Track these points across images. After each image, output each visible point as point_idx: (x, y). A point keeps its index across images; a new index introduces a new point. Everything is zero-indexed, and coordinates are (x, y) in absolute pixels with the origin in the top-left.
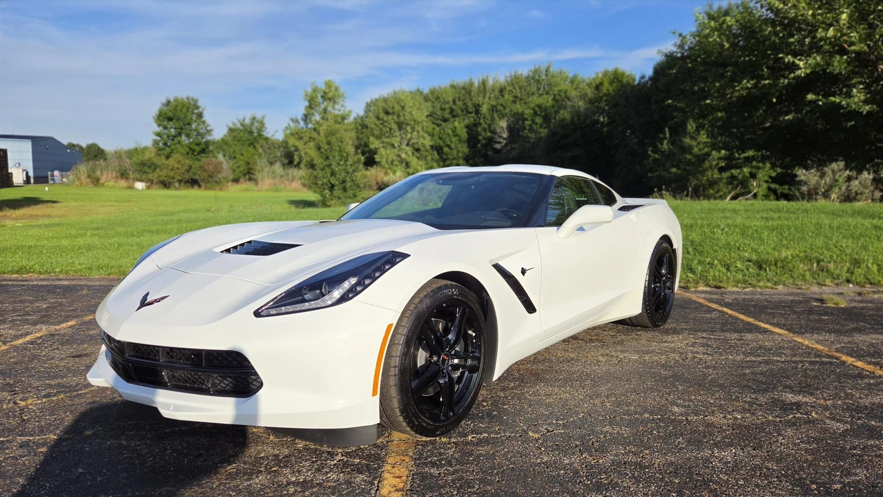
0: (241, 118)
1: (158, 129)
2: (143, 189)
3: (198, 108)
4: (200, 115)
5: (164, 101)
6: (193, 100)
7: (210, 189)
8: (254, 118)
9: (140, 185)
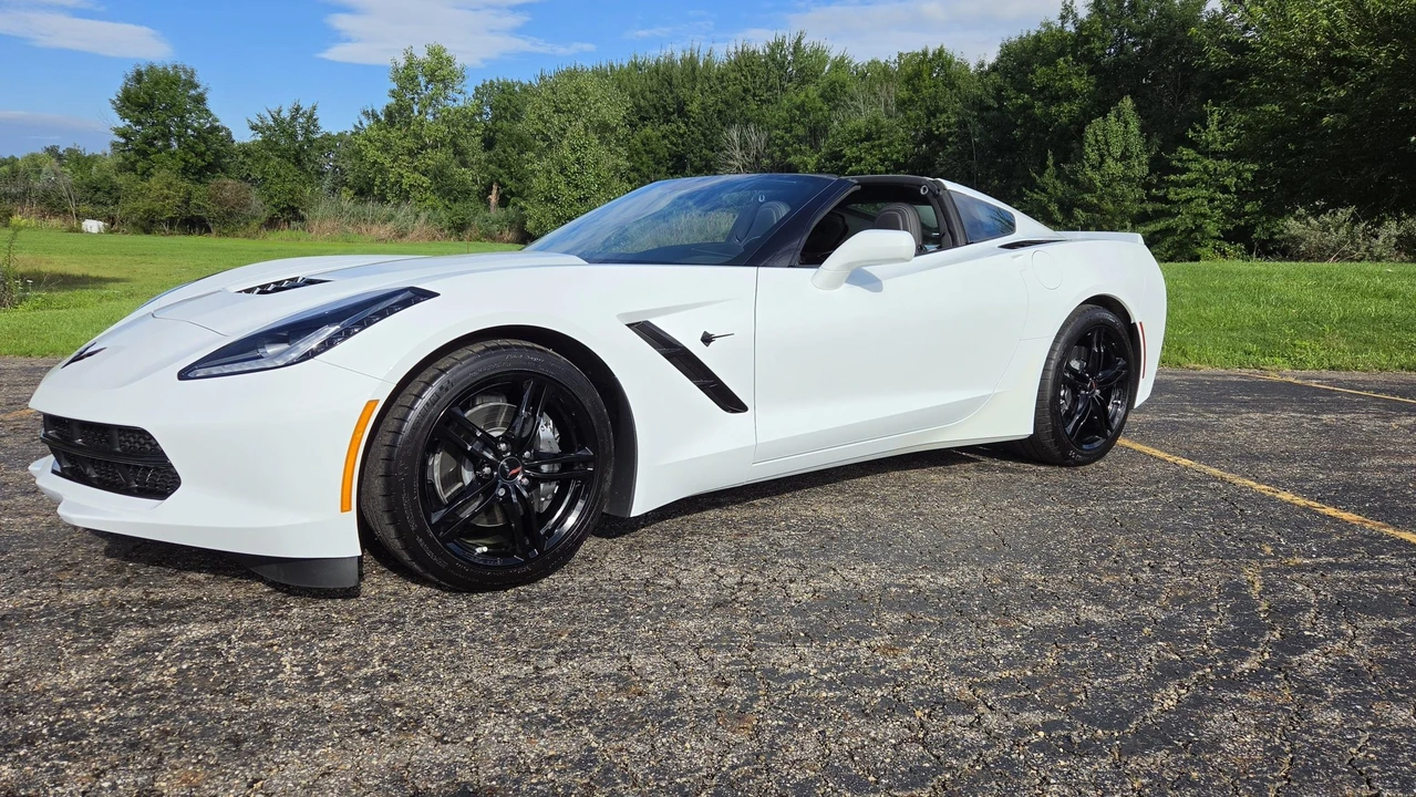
0: (274, 108)
1: (122, 124)
2: (100, 233)
3: (196, 86)
4: (200, 100)
5: (131, 72)
6: (185, 72)
7: (227, 235)
8: (297, 110)
9: (93, 226)
